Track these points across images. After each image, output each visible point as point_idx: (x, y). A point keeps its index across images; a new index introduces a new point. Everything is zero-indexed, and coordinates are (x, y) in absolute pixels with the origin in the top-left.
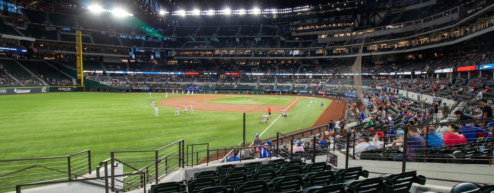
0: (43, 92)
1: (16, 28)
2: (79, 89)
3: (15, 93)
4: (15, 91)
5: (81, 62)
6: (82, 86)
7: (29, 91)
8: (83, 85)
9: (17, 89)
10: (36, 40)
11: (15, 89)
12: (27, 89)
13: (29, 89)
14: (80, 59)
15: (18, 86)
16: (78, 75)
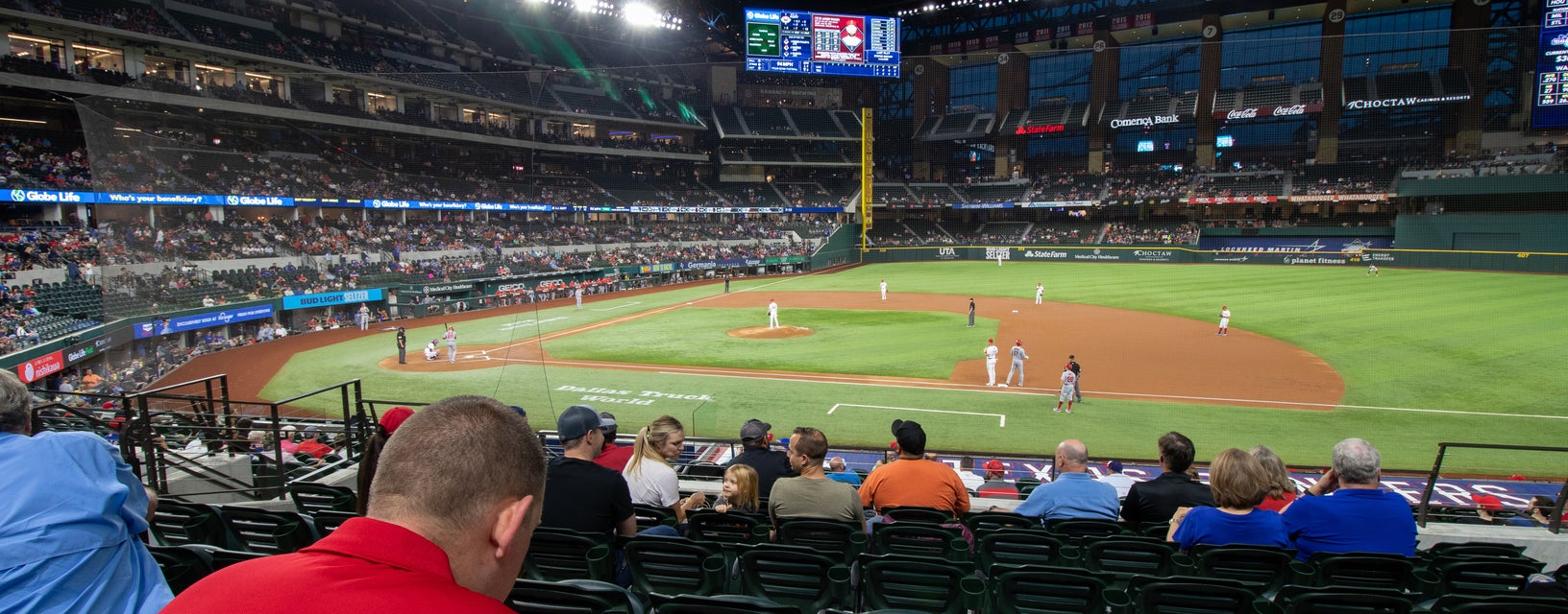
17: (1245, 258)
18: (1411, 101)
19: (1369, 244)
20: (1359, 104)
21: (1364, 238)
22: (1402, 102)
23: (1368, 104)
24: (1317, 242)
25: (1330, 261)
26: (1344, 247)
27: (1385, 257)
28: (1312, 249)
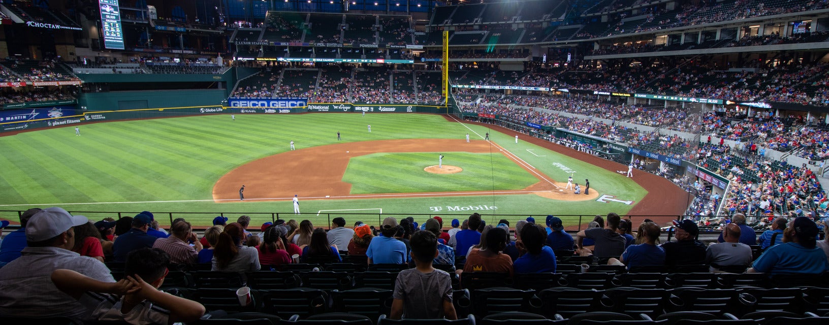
0: (409, 112)
1: (413, 33)
2: (441, 111)
3: (380, 112)
4: (380, 109)
5: (446, 74)
6: (446, 106)
7: (394, 109)
8: (448, 105)
9: (382, 107)
10: (423, 47)
11: (380, 107)
12: (392, 107)
13: (394, 107)
14: (446, 69)
15: (386, 103)
16: (443, 91)
17: (26, 126)
18: (58, 27)
19: (60, 110)
20: (33, 24)
21: (58, 107)
22: (53, 26)
23: (37, 25)
24: (34, 111)
25: (73, 122)
26: (49, 113)
27: (99, 117)
28: (32, 115)
